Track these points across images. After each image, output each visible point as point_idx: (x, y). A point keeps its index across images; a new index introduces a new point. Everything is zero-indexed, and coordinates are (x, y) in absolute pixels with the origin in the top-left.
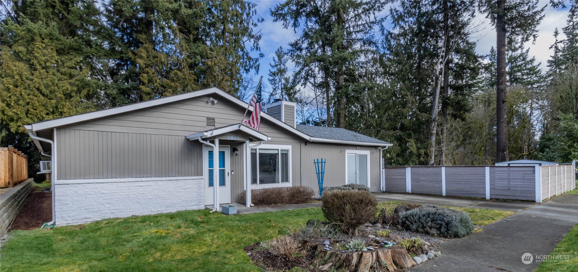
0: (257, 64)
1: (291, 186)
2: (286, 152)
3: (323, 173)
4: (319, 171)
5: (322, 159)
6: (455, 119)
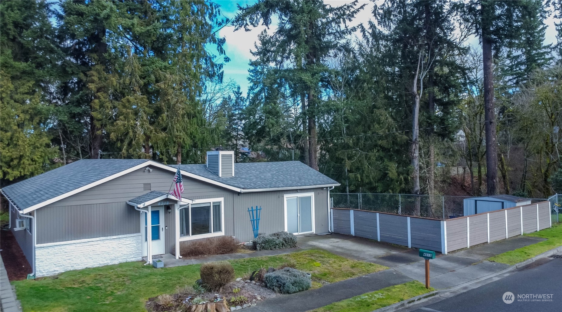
0: (221, 71)
1: (224, 234)
2: (218, 204)
3: (258, 220)
4: (253, 218)
5: (257, 207)
6: (443, 139)
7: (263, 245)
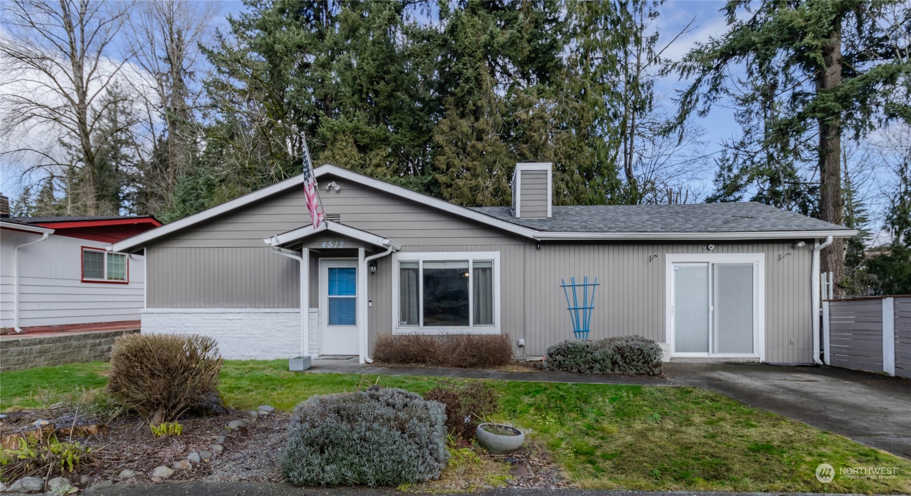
1: (498, 332)
2: (486, 265)
3: (588, 309)
4: (575, 304)
5: (585, 278)
7: (559, 358)
